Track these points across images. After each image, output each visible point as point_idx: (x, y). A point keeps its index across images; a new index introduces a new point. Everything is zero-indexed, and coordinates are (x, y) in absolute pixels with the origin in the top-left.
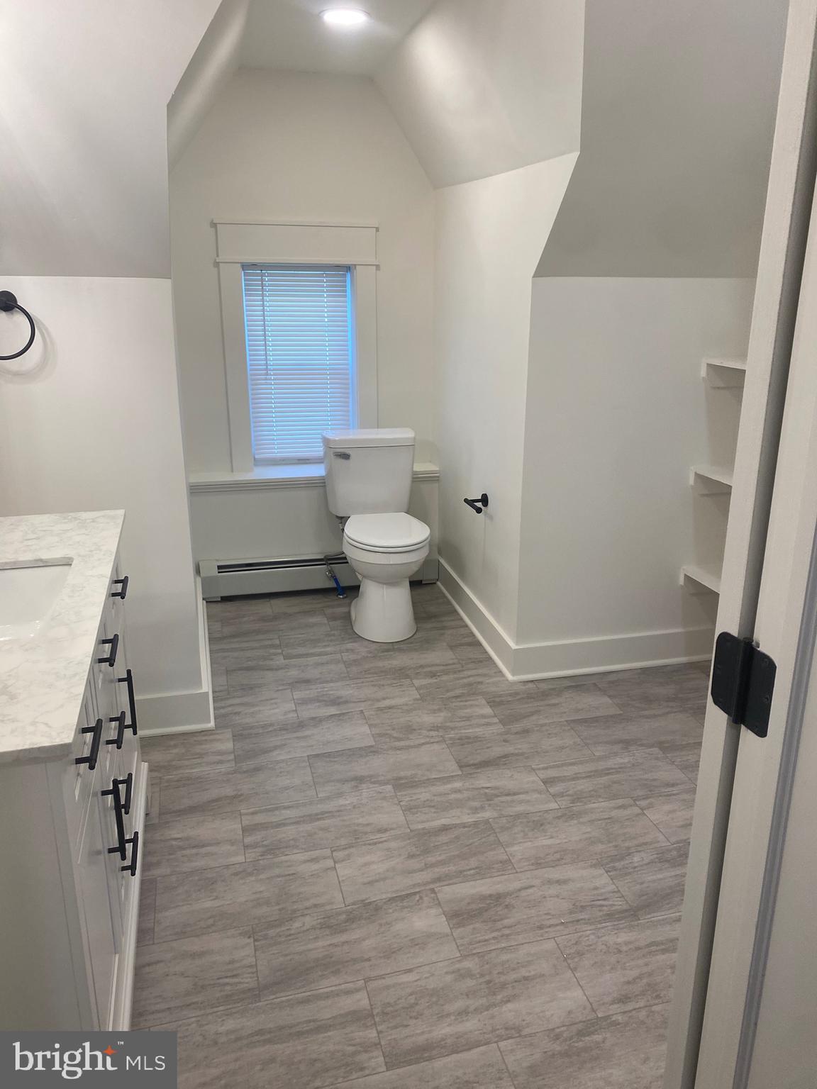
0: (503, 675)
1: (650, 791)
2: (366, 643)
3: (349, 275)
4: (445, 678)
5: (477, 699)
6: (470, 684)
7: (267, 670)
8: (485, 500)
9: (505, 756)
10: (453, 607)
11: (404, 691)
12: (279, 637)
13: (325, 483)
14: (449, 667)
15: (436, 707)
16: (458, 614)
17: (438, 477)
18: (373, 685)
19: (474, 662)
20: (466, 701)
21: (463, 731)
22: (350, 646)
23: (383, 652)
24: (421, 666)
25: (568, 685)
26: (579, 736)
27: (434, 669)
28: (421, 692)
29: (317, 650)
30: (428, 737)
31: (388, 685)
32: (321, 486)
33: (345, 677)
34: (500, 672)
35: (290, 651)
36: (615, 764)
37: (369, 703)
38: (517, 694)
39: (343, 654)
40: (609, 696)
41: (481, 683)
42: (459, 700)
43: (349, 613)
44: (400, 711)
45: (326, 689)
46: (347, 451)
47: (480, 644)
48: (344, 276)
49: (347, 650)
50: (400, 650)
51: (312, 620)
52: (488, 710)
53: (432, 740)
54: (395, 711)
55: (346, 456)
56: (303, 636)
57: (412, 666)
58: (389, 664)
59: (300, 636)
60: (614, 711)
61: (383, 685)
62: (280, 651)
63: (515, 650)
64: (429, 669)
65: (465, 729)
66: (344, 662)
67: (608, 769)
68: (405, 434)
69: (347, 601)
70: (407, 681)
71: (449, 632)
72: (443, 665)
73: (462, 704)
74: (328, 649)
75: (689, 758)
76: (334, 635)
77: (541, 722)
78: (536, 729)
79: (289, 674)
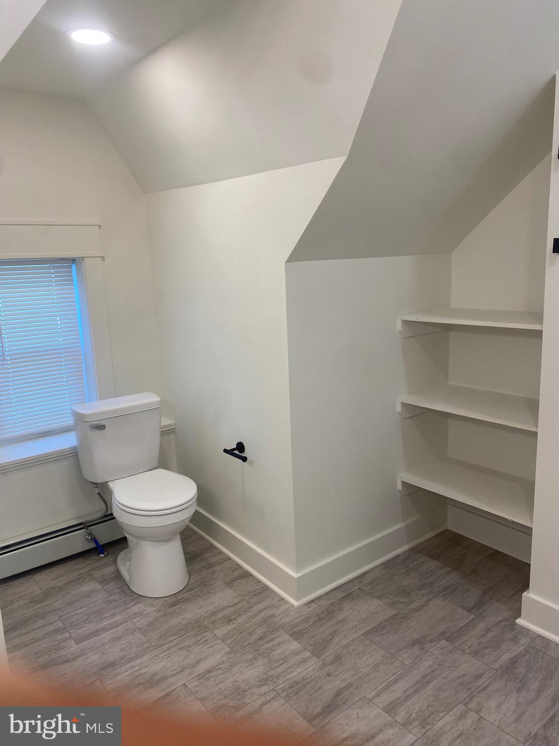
0: (286, 602)
1: (469, 689)
2: (149, 601)
3: (74, 266)
4: (240, 620)
5: (280, 635)
6: (265, 620)
7: (64, 662)
8: (240, 447)
9: (338, 694)
10: (208, 541)
11: (211, 647)
12: (60, 617)
13: (77, 452)
14: (238, 607)
15: (250, 657)
16: (216, 548)
17: (174, 429)
18: (180, 649)
19: (255, 595)
20: (272, 640)
21: (289, 677)
22: (135, 609)
23: (170, 607)
24: (214, 613)
25: (342, 596)
26: (381, 648)
27: (226, 612)
28: (228, 642)
29: (105, 623)
30: (261, 695)
31: (194, 644)
32: (74, 455)
33: (149, 647)
34: (282, 599)
35: (79, 631)
36: (426, 669)
37: (187, 672)
38: (308, 618)
39: (134, 621)
40: (378, 598)
41: (273, 616)
42: (265, 641)
43: (118, 571)
44: (220, 672)
45: (137, 668)
46: (102, 423)
47: (250, 575)
48: (70, 267)
49: (136, 615)
50: (185, 600)
51: (86, 588)
52: (294, 645)
53: (268, 698)
54: (215, 673)
55: (102, 427)
56: (83, 609)
57: (205, 615)
58: (183, 619)
59: (80, 611)
60: (391, 612)
61: (190, 646)
62: (67, 635)
63: (297, 578)
64: (220, 615)
65: (289, 674)
66: (139, 629)
67: (425, 676)
68: (149, 399)
69: (110, 558)
70: (208, 635)
71: (218, 568)
72: (231, 606)
73: (270, 644)
74: (117, 618)
75: (472, 642)
76: (115, 600)
77: (344, 642)
78: (345, 651)
79: (89, 661)
